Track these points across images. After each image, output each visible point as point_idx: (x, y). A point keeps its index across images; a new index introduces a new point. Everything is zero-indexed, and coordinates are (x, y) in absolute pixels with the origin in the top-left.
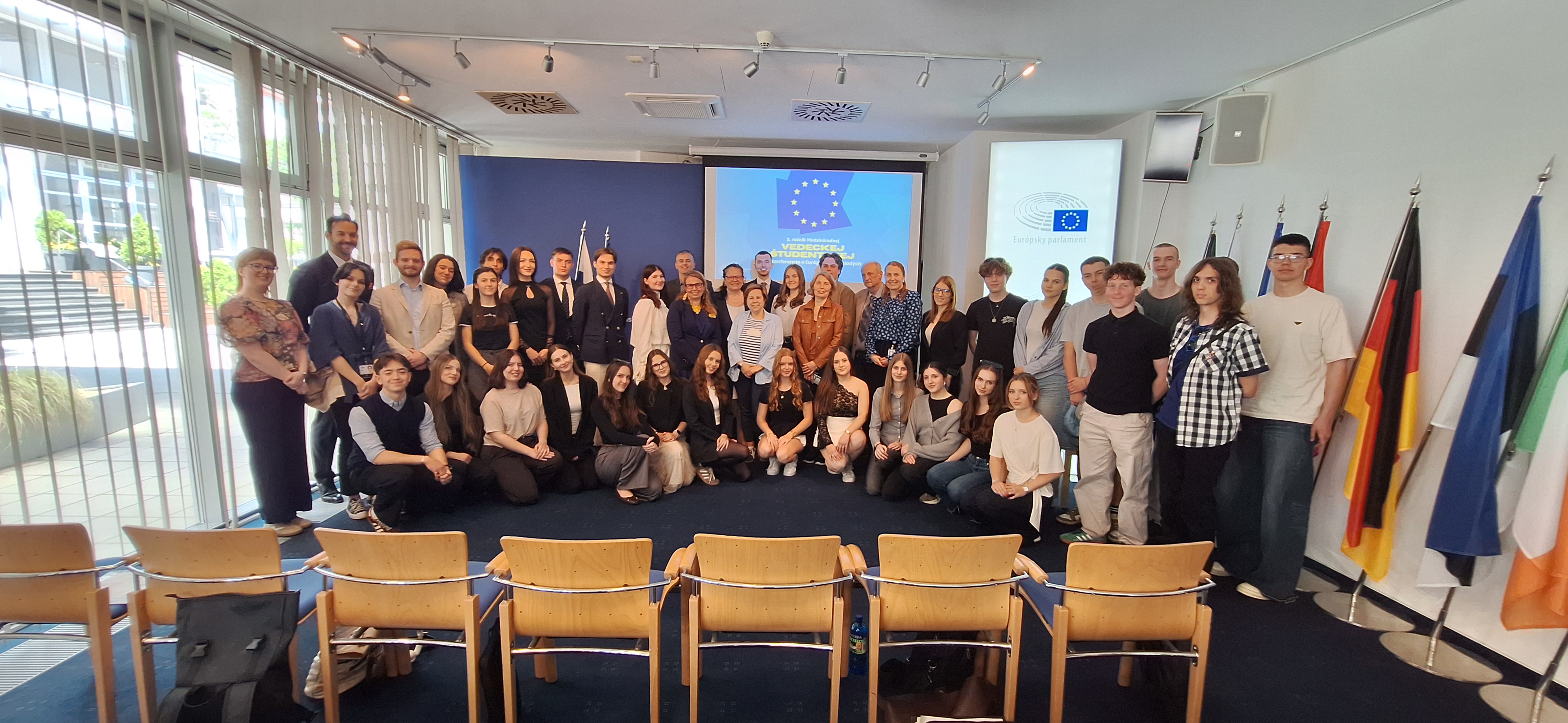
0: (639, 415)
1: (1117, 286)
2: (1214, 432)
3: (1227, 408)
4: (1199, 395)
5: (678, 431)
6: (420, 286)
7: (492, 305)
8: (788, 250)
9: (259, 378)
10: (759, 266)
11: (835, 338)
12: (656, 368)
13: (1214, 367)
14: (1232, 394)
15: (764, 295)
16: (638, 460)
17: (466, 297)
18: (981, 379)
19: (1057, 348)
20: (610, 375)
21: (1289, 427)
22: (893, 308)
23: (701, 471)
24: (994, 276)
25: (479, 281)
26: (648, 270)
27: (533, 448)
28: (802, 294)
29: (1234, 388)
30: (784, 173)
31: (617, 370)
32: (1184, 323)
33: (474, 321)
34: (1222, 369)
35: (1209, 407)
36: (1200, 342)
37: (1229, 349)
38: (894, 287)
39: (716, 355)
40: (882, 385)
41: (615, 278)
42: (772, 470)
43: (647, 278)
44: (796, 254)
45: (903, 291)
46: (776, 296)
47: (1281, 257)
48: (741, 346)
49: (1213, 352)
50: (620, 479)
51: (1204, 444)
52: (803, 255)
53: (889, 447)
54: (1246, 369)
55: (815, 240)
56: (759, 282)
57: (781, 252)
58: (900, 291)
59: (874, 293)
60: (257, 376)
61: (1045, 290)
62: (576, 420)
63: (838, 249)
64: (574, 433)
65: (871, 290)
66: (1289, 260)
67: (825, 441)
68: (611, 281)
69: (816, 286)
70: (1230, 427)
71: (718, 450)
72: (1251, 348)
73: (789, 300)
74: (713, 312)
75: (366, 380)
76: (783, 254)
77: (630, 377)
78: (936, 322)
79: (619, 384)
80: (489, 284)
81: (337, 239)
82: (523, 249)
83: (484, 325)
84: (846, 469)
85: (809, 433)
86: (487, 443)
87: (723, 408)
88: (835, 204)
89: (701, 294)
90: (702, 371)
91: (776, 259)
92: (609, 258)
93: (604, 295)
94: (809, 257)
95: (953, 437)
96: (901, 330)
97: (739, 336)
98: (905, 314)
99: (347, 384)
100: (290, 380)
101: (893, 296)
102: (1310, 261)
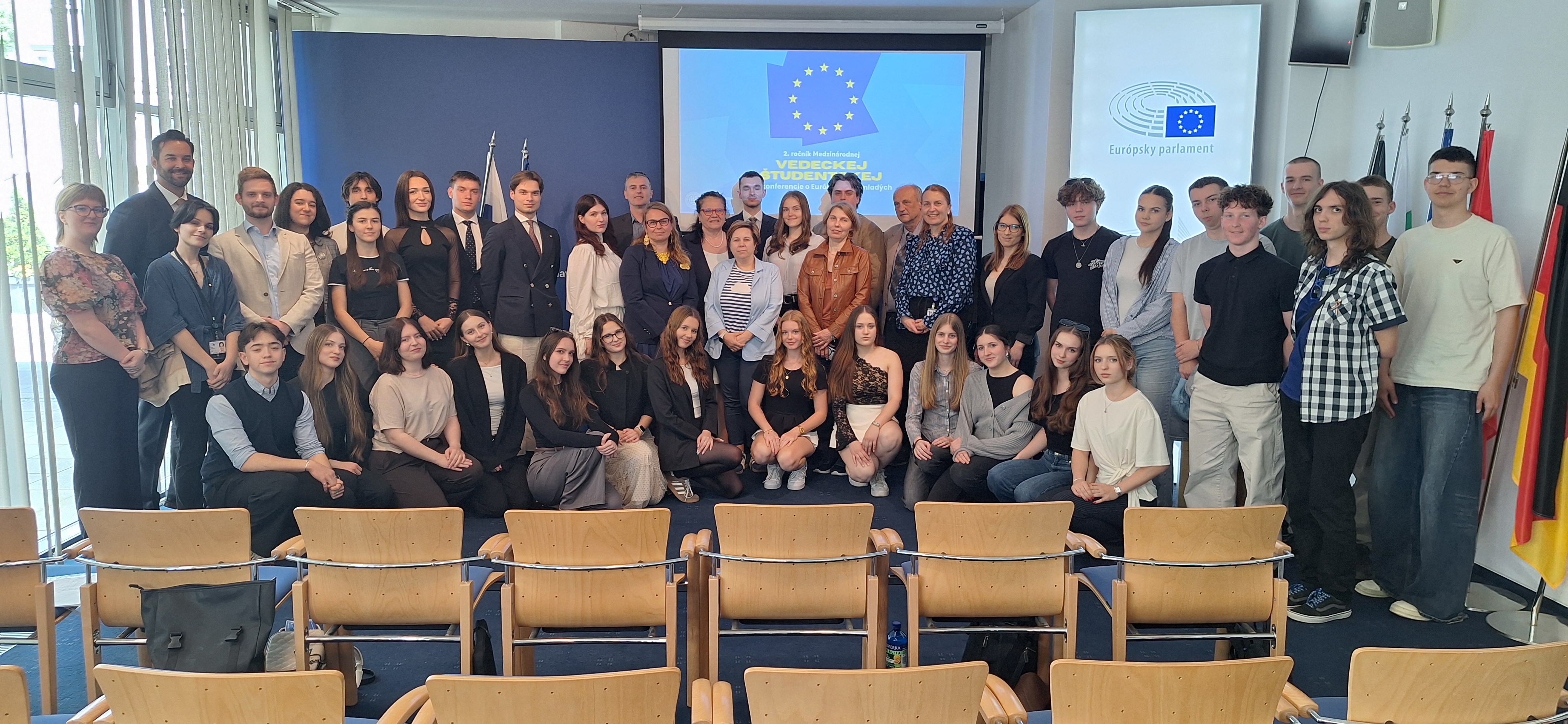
0: (589, 406)
1: (1236, 215)
2: (1344, 402)
3: (1361, 371)
4: (1325, 356)
5: (641, 427)
6: (274, 229)
7: (373, 255)
8: (786, 169)
9: (91, 359)
10: (746, 194)
11: (858, 297)
12: (608, 340)
13: (1341, 319)
14: (1365, 352)
15: (754, 236)
16: (590, 467)
17: (336, 245)
18: (1060, 345)
19: (1160, 301)
20: (545, 352)
21: (1450, 396)
22: (934, 251)
23: (674, 484)
24: (1079, 204)
25: (355, 222)
26: (586, 202)
27: (444, 453)
28: (806, 234)
29: (1368, 345)
30: (779, 56)
31: (556, 343)
32: (1310, 264)
33: (350, 277)
34: (1351, 321)
35: (1337, 370)
36: (1327, 288)
37: (1357, 296)
38: (934, 222)
39: (691, 322)
40: (922, 358)
41: (538, 213)
42: (772, 482)
43: (583, 215)
44: (797, 176)
45: (949, 227)
46: (770, 238)
47: (1439, 177)
48: (724, 308)
49: (1339, 300)
50: (564, 494)
51: (1333, 418)
52: (807, 176)
53: (934, 443)
54: (1379, 321)
55: (825, 154)
56: (747, 216)
57: (775, 173)
58: (945, 227)
59: (911, 229)
60: (89, 355)
61: (1141, 223)
62: (496, 415)
63: (859, 167)
64: (494, 433)
65: (907, 225)
66: (1448, 180)
67: (846, 439)
68: (535, 219)
69: (830, 223)
70: (1364, 396)
71: (698, 452)
72: (1384, 294)
73: (788, 242)
74: (686, 262)
75: (219, 361)
76: (779, 175)
77: (574, 354)
78: (1001, 270)
79: (559, 362)
80: (370, 226)
81: (166, 165)
82: (412, 174)
83: (363, 282)
84: (874, 477)
85: (823, 431)
86: (378, 447)
87: (706, 394)
88: (854, 100)
89: (667, 235)
90: (673, 345)
91: (771, 182)
92: (531, 185)
93: (527, 238)
94: (817, 179)
95: (1023, 427)
96: (945, 283)
97: (720, 294)
98: (952, 260)
99: (192, 365)
100: (130, 360)
101: (935, 234)
102: (1475, 182)
